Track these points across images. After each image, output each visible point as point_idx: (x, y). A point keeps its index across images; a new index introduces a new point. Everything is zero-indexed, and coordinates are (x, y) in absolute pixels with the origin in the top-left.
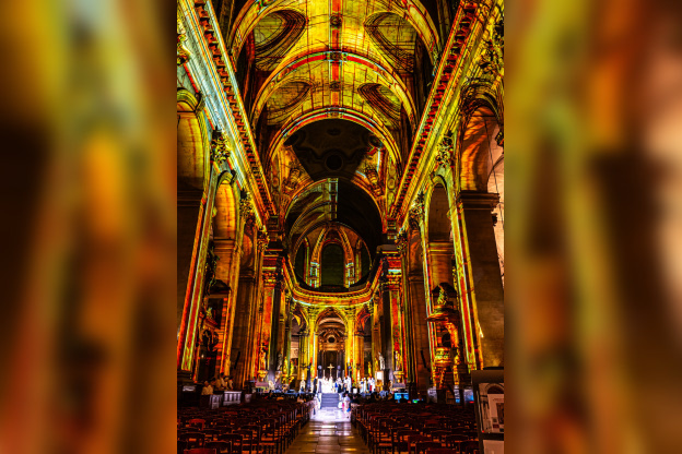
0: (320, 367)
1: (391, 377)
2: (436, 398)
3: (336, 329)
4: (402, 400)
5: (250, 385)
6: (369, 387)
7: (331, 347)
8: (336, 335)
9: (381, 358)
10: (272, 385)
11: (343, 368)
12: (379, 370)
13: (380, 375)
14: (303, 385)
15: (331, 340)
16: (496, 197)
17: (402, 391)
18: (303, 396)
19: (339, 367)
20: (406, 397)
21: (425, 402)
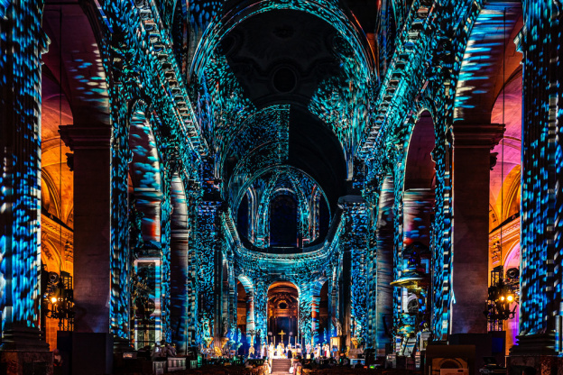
0: (270, 334)
1: (348, 343)
2: (394, 363)
3: (288, 294)
4: (359, 365)
5: (194, 350)
6: (323, 352)
7: (282, 313)
8: (288, 301)
9: (338, 324)
10: (218, 350)
11: (295, 334)
12: (336, 336)
13: (335, 342)
14: (252, 350)
15: (283, 306)
16: (500, 129)
17: (360, 356)
18: (251, 362)
19: (291, 333)
20: (363, 363)
21: (382, 367)
